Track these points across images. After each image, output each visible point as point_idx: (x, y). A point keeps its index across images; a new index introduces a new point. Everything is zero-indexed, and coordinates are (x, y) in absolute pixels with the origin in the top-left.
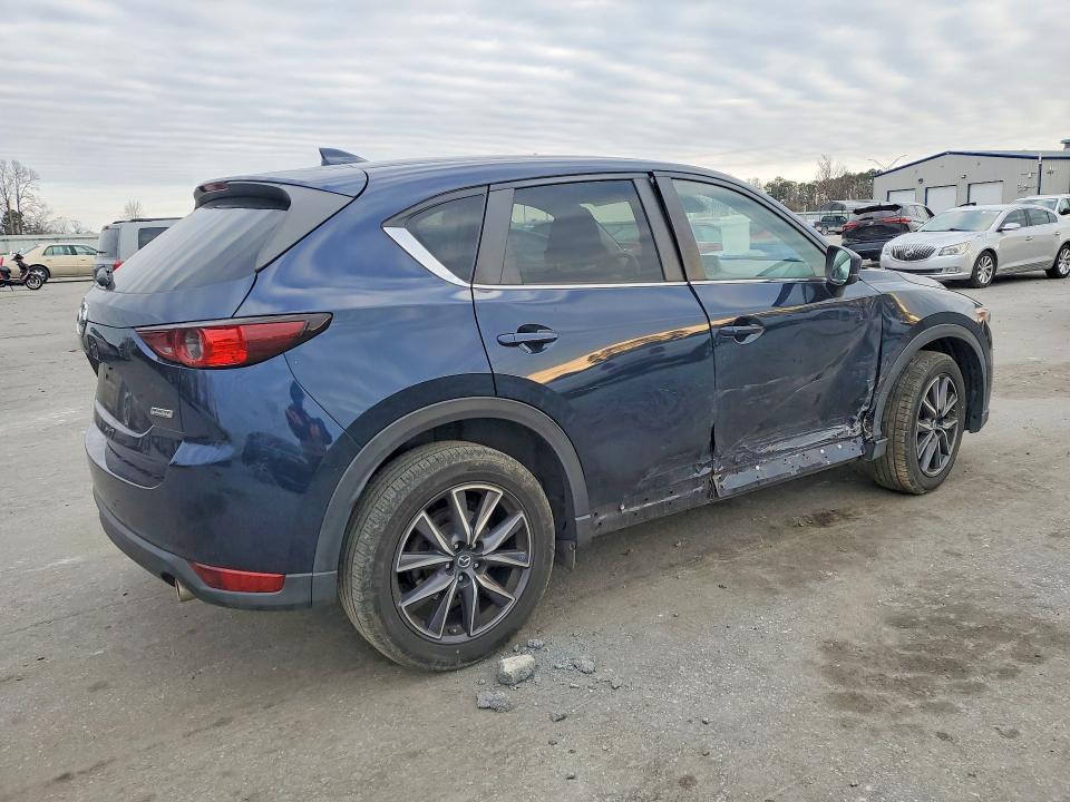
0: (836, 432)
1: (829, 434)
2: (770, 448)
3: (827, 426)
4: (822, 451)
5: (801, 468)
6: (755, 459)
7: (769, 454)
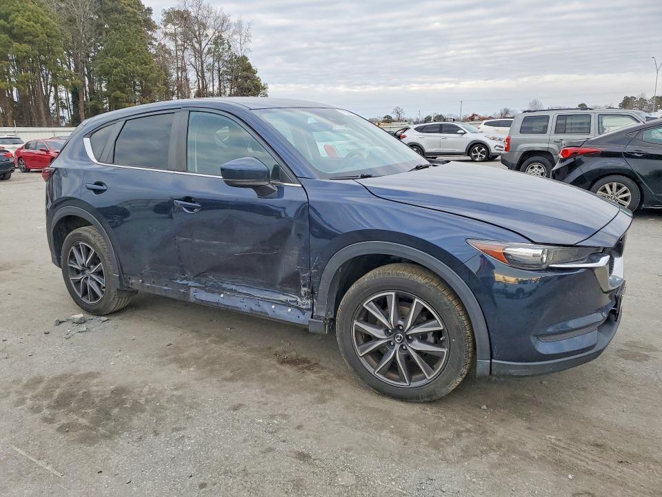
0: (289, 299)
1: (283, 298)
2: (234, 287)
3: (284, 292)
4: (273, 307)
5: (251, 309)
6: (221, 290)
7: (231, 290)
